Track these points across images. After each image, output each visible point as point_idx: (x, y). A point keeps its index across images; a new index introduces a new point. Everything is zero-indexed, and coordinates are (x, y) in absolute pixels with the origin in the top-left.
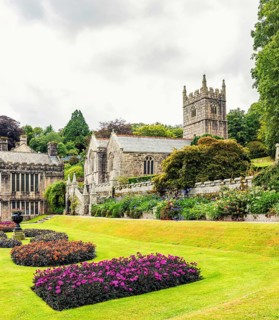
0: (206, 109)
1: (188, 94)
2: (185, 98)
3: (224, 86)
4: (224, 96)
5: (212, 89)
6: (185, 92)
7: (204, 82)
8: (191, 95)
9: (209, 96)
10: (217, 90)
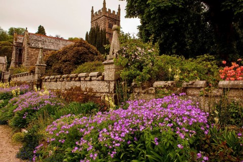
0: (105, 24)
1: (94, 13)
2: (93, 16)
3: (119, 10)
4: (119, 17)
5: (110, 10)
6: (92, 11)
7: (104, 4)
8: (96, 13)
9: (107, 15)
10: (114, 12)
